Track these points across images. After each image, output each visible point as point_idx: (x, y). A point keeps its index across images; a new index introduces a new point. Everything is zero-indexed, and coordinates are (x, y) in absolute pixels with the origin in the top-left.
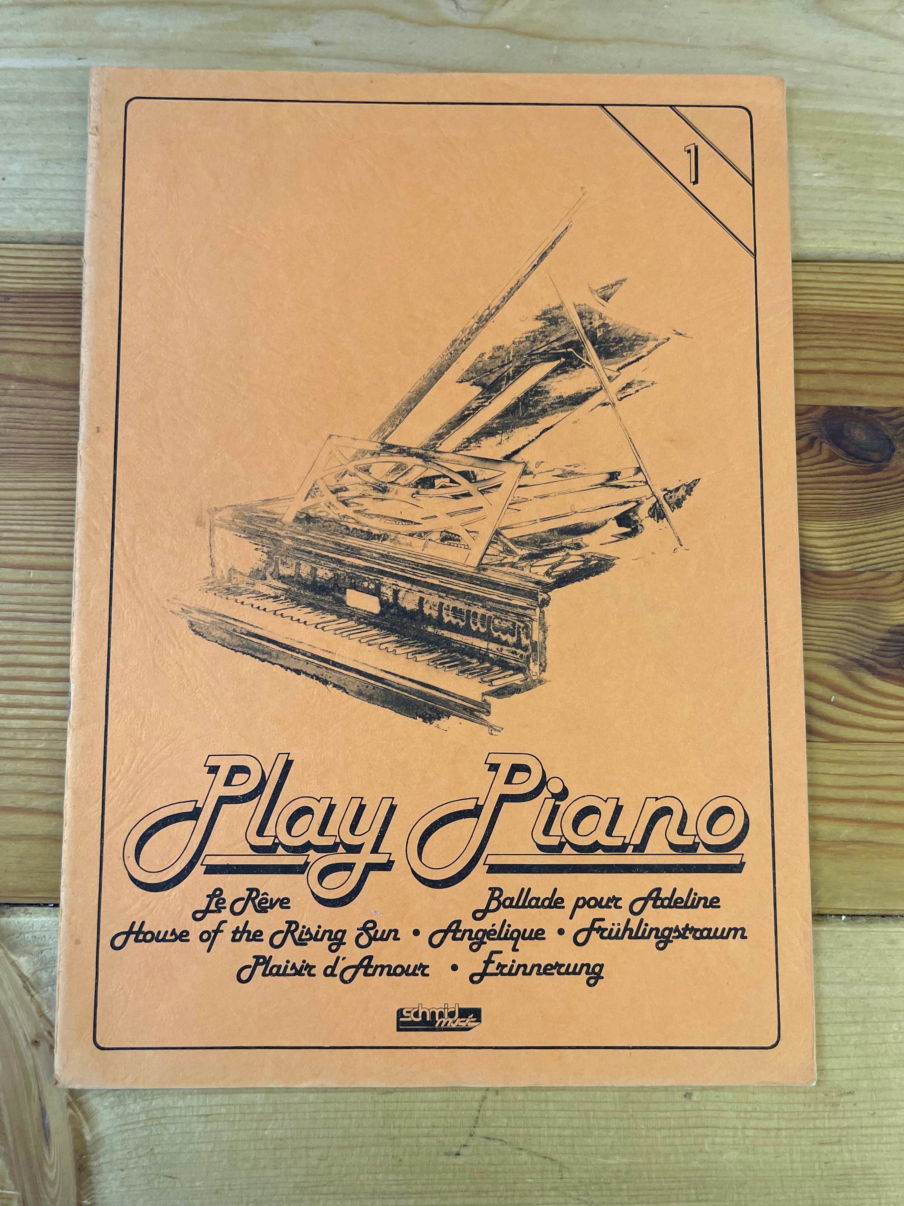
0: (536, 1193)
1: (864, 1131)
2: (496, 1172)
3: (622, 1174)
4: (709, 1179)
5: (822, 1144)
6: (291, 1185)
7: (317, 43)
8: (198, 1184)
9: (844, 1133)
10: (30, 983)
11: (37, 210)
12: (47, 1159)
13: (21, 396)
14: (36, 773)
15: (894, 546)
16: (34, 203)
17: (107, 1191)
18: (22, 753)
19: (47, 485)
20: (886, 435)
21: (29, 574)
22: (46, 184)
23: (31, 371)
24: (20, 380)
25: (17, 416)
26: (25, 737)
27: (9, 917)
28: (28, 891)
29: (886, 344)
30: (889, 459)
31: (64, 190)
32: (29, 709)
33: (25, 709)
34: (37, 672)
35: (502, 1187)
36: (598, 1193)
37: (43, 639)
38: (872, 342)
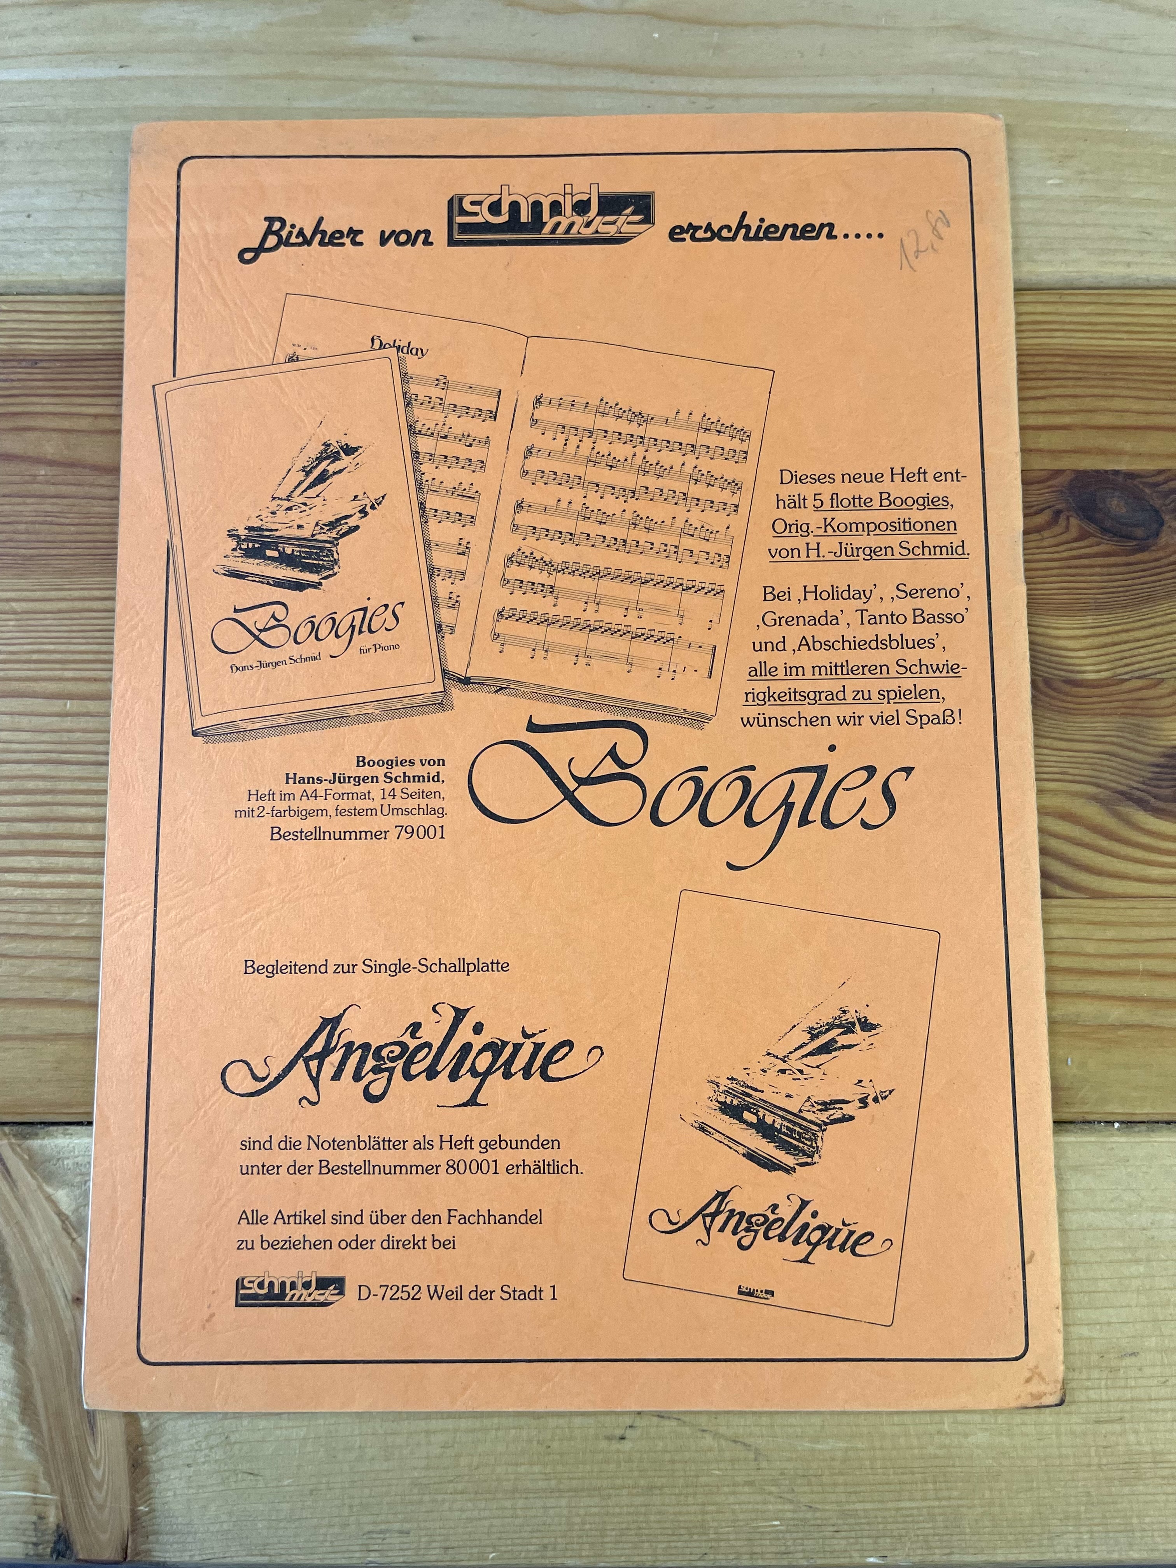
0: (726, 1489)
1: (1153, 1405)
2: (672, 1462)
3: (837, 1464)
4: (951, 1469)
5: (1097, 1422)
6: (408, 1482)
7: (416, 39)
8: (286, 1483)
9: (1128, 1407)
10: (70, 1223)
11: (71, 254)
12: (92, 1452)
13: (53, 484)
14: (76, 955)
15: (1167, 645)
16: (66, 245)
17: (170, 1494)
18: (59, 931)
19: (86, 594)
20: (1152, 506)
21: (66, 705)
22: (80, 220)
23: (65, 452)
24: (51, 463)
25: (49, 508)
26: (63, 909)
27: (44, 1138)
28: (68, 1105)
29: (1148, 390)
30: (1157, 535)
31: (104, 228)
32: (66, 875)
33: (62, 875)
34: (77, 827)
35: (681, 1481)
36: (806, 1489)
37: (83, 786)
38: (1128, 388)
